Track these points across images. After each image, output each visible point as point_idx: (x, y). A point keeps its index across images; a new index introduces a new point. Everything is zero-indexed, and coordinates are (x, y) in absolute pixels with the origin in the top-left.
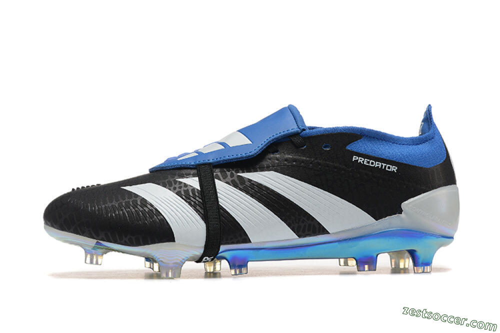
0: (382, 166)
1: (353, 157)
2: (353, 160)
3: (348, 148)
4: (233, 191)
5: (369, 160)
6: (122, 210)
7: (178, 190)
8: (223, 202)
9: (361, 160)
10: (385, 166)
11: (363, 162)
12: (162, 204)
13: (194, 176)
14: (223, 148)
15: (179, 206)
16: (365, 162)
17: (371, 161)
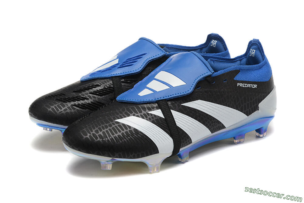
0: (250, 86)
1: (237, 84)
2: (238, 86)
3: (235, 79)
4: (181, 116)
5: (244, 84)
6: (126, 138)
7: (152, 120)
8: (178, 124)
9: (241, 85)
10: (252, 86)
11: (242, 85)
12: (147, 131)
13: (157, 108)
14: (169, 88)
15: (156, 130)
16: (243, 85)
17: (246, 84)
